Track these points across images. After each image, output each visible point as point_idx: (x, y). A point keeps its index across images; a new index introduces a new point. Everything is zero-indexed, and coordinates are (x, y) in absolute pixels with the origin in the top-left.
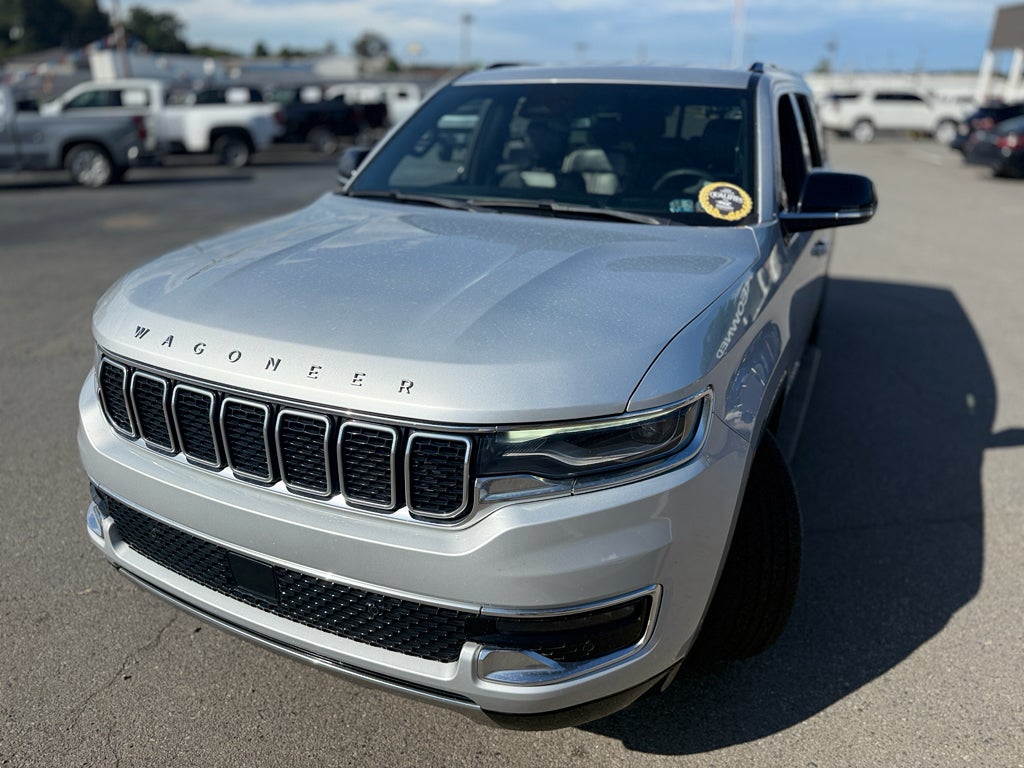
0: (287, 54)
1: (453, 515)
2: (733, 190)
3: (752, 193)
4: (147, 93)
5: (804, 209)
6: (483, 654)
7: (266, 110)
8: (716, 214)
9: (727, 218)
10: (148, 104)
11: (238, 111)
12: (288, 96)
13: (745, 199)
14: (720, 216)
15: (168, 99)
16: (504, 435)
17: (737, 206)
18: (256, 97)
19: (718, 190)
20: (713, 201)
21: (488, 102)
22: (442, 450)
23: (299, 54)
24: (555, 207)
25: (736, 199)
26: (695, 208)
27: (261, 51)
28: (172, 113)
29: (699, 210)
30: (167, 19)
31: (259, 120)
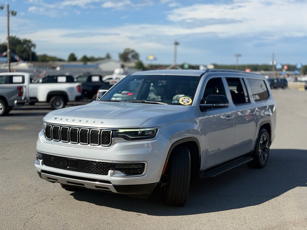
0: (86, 59)
1: (108, 145)
2: (188, 99)
3: (193, 100)
4: (23, 77)
5: (207, 103)
6: (112, 171)
7: (75, 85)
8: (182, 103)
9: (185, 104)
10: (23, 82)
11: (62, 86)
12: (85, 79)
13: (191, 101)
14: (183, 104)
15: (31, 81)
16: (118, 130)
17: (188, 102)
18: (70, 79)
19: (184, 98)
20: (182, 101)
21: (143, 79)
22: (107, 133)
23: (92, 59)
24: (146, 101)
25: (188, 100)
26: (178, 102)
27: (73, 58)
28: (32, 86)
29: (179, 103)
30: (27, 42)
31: (71, 89)
